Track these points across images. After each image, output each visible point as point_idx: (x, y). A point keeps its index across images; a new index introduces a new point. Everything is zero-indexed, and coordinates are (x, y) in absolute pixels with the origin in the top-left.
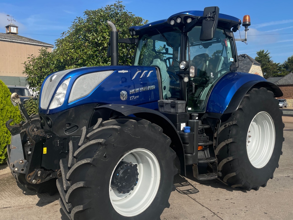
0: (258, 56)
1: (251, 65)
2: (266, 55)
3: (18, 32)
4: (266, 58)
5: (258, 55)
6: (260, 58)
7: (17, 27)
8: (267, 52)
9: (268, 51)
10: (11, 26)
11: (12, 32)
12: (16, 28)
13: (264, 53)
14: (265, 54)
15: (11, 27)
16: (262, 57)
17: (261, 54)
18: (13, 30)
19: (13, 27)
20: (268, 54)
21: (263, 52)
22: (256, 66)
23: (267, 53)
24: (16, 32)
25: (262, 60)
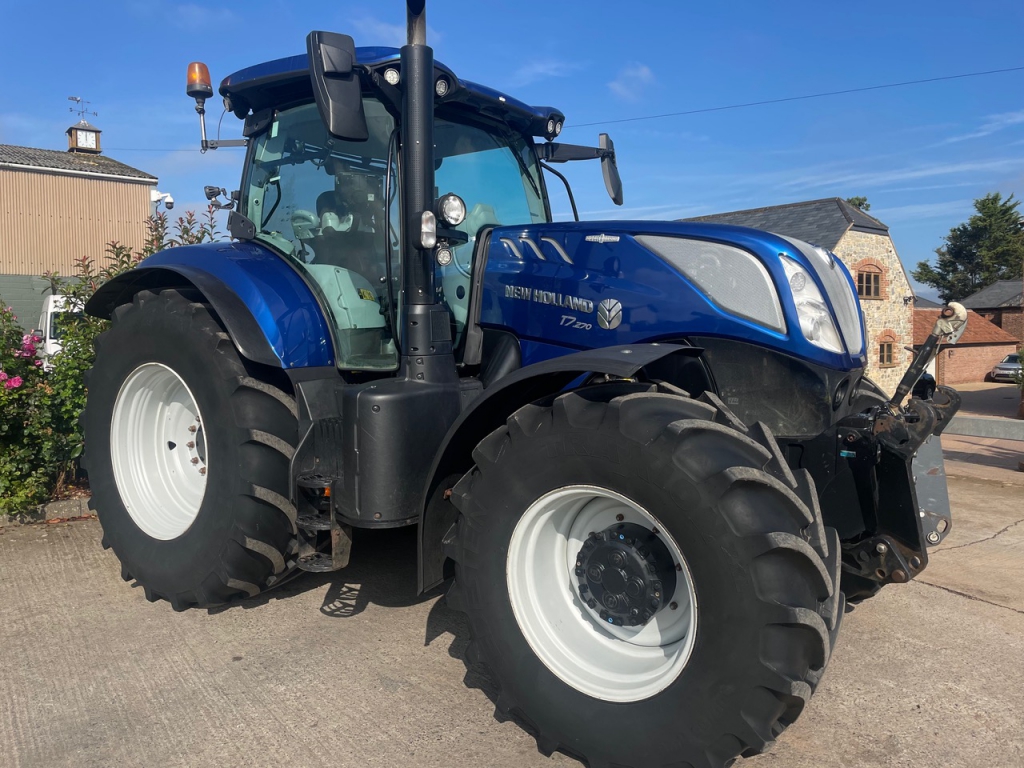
0: (980, 215)
1: (843, 232)
2: (1006, 211)
3: (102, 147)
4: (1007, 221)
5: (980, 211)
6: (985, 220)
7: (100, 132)
8: (1009, 200)
9: (1012, 197)
10: (77, 129)
11: (80, 145)
12: (93, 134)
13: (1001, 203)
14: (1003, 205)
15: (79, 133)
16: (990, 216)
17: (990, 205)
18: (86, 140)
19: (84, 133)
20: (1014, 205)
21: (996, 199)
22: (869, 235)
23: (1009, 204)
24: (94, 147)
25: (990, 225)
